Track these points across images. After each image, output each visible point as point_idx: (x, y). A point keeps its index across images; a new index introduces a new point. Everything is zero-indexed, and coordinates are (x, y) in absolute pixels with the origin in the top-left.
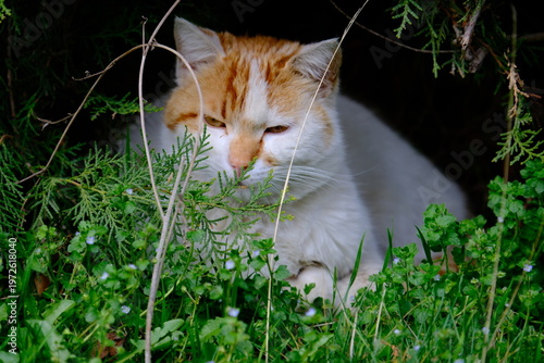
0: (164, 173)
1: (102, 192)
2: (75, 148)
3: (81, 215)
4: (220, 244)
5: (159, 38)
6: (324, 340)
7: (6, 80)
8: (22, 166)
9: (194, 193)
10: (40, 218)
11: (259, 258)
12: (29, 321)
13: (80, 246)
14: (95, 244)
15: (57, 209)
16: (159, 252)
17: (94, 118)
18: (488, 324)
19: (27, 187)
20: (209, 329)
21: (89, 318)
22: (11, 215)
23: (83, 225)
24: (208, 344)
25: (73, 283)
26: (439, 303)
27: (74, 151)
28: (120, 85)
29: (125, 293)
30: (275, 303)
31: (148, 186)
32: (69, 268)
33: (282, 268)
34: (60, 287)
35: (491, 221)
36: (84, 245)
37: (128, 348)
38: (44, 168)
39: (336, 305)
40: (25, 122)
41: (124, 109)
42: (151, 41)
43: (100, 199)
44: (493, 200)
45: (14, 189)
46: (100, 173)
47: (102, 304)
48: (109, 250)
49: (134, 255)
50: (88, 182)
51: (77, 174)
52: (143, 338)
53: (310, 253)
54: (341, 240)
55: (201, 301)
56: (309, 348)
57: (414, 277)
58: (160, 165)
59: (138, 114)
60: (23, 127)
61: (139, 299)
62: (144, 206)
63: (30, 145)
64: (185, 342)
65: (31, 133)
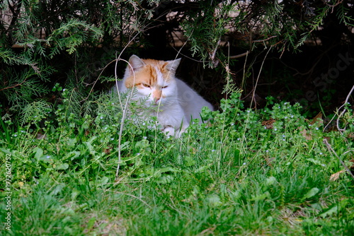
0: (123, 98)
1: (105, 105)
3: (98, 112)
4: (140, 119)
5: (121, 57)
6: (172, 146)
7: (75, 72)
8: (80, 97)
9: (133, 104)
10: (86, 113)
11: (153, 122)
13: (98, 120)
14: (103, 119)
15: (91, 110)
16: (122, 121)
17: (102, 82)
19: (82, 104)
20: (138, 144)
21: (101, 141)
22: (77, 112)
23: (99, 114)
24: (137, 149)
25: (96, 131)
26: (207, 135)
27: (96, 93)
28: (109, 72)
29: (112, 133)
30: (157, 136)
31: (119, 103)
32: (95, 128)
34: (93, 133)
35: (221, 112)
37: (114, 150)
38: (87, 98)
40: (81, 85)
41: (111, 80)
42: (118, 58)
43: (104, 107)
44: (222, 105)
45: (78, 104)
46: (104, 99)
47: (105, 137)
49: (115, 122)
50: (100, 102)
51: (97, 100)
52: (118, 147)
53: (167, 122)
54: (176, 117)
55: (135, 136)
56: (168, 149)
57: (199, 128)
58: (122, 96)
59: (115, 81)
61: (116, 136)
62: (117, 108)
63: (82, 92)
64: (131, 148)
65: (82, 88)
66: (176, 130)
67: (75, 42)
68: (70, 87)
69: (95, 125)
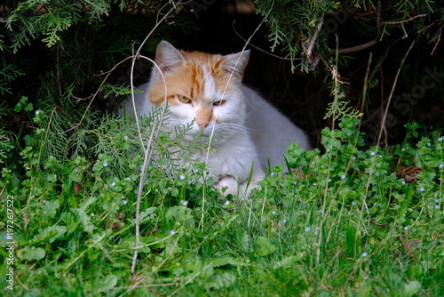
0: (145, 127)
1: (111, 138)
3: (99, 150)
4: (176, 166)
5: (141, 52)
6: (234, 218)
7: (56, 76)
8: (66, 124)
9: (161, 138)
10: (76, 152)
11: (198, 173)
12: (71, 209)
13: (99, 167)
14: (107, 166)
15: (85, 147)
16: (143, 170)
17: (105, 97)
18: (323, 207)
19: (68, 135)
20: (171, 212)
21: (105, 207)
22: (61, 151)
23: (100, 156)
24: (170, 221)
25: (95, 188)
28: (120, 77)
29: (124, 193)
30: (206, 197)
31: (136, 134)
32: (93, 180)
33: (210, 178)
34: (89, 190)
35: (323, 151)
36: (101, 167)
37: (127, 223)
38: (78, 125)
39: (240, 198)
40: (67, 99)
41: (122, 91)
42: (137, 54)
43: (110, 141)
44: (324, 140)
45: (62, 136)
46: (109, 127)
47: (112, 199)
48: (115, 170)
49: (128, 172)
50: (103, 132)
51: (96, 128)
52: (135, 217)
53: (225, 170)
55: (166, 197)
56: (226, 222)
57: (282, 183)
58: (143, 122)
59: (130, 94)
60: (66, 102)
61: (131, 197)
62: (134, 145)
63: (70, 112)
64: (158, 219)
65: (70, 105)
66: (241, 183)
67: (59, 25)
68: (49, 106)
69: (92, 175)
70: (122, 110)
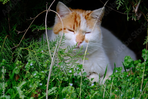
0: (52, 46)
1: (35, 52)
2: (27, 39)
4: (68, 66)
5: (51, 8)
6: (96, 93)
7: (8, 20)
8: (12, 44)
9: (61, 52)
10: (17, 59)
11: (79, 70)
12: (13, 87)
13: (28, 66)
14: (32, 65)
15: (22, 57)
16: (50, 68)
17: (33, 31)
18: (141, 89)
19: (13, 50)
20: (64, 90)
21: (30, 86)
22: (9, 58)
23: (29, 60)
24: (64, 94)
25: (26, 77)
26: (128, 83)
27: (27, 40)
28: (40, 22)
29: (41, 79)
31: (48, 50)
32: (25, 73)
33: (85, 73)
34: (23, 79)
35: (143, 61)
36: (29, 66)
37: (42, 95)
38: (18, 45)
40: (13, 32)
41: (41, 28)
42: (49, 9)
43: (34, 53)
44: (143, 55)
45: (10, 50)
46: (34, 46)
47: (34, 82)
48: (36, 67)
49: (44, 69)
50: (31, 49)
51: (27, 47)
52: (46, 92)
54: (101, 65)
55: (62, 82)
56: (92, 95)
57: (121, 76)
58: (51, 44)
59: (45, 30)
60: (13, 33)
61: (44, 82)
62: (47, 56)
63: (14, 39)
64: (58, 93)
65: (15, 35)
66: (100, 77)
68: (3, 35)
69: (25, 70)
70: (41, 39)
